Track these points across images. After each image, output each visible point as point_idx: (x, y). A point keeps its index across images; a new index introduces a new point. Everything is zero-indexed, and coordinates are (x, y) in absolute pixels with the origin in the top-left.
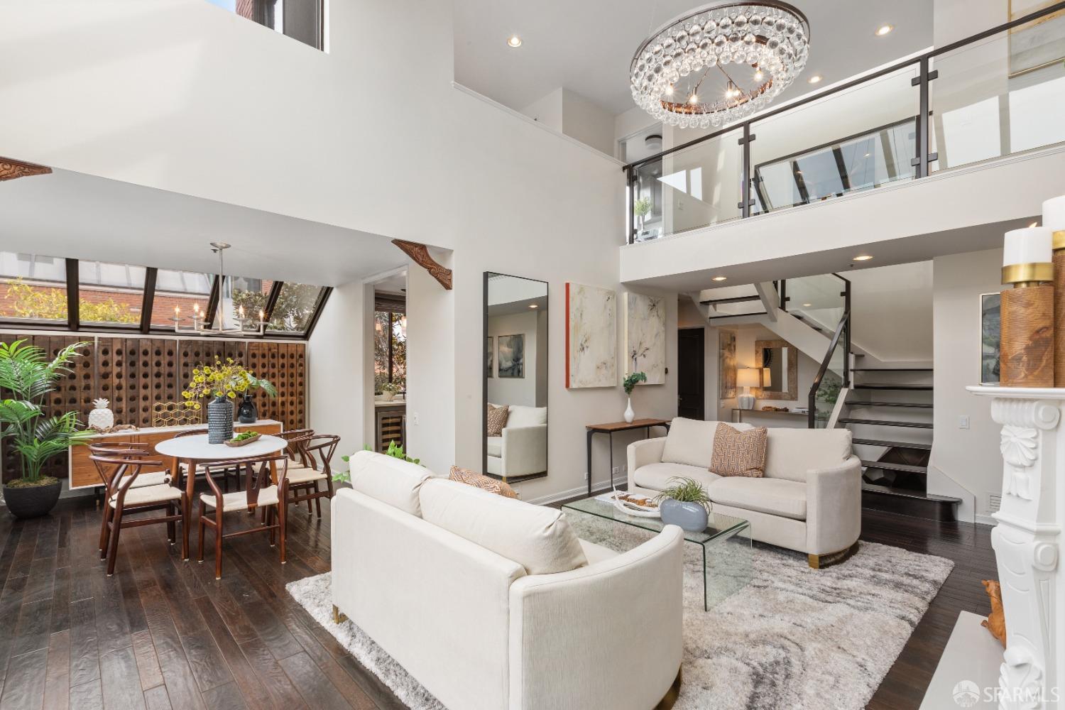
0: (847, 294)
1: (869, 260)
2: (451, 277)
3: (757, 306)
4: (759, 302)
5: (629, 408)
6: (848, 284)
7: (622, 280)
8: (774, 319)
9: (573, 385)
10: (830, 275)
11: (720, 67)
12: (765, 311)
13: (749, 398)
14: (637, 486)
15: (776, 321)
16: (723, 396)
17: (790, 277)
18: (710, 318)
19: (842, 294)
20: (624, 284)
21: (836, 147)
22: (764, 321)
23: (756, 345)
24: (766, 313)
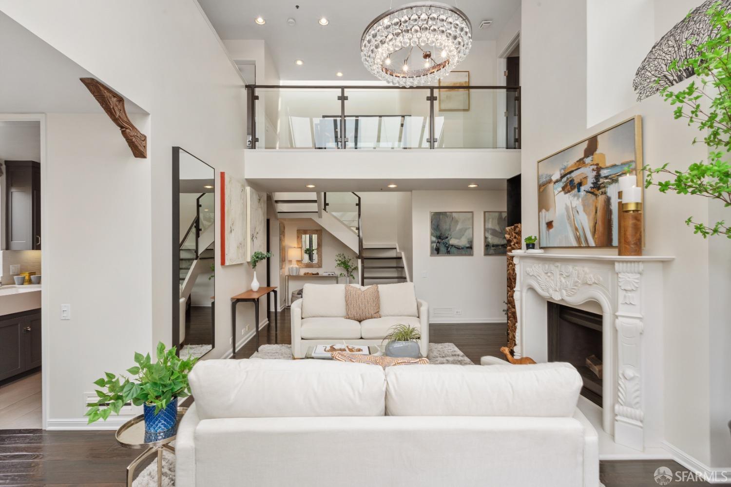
0: (359, 205)
1: (395, 187)
2: (146, 143)
3: (314, 207)
4: (316, 205)
5: (255, 279)
6: (359, 198)
7: (247, 177)
8: (320, 216)
9: (227, 263)
10: (351, 193)
11: (419, 47)
12: (317, 211)
13: (297, 268)
14: (302, 339)
15: (321, 217)
16: (281, 268)
17: (328, 192)
18: (279, 212)
19: (357, 205)
20: (247, 180)
21: (357, 118)
22: (315, 217)
23: (298, 233)
24: (317, 212)
